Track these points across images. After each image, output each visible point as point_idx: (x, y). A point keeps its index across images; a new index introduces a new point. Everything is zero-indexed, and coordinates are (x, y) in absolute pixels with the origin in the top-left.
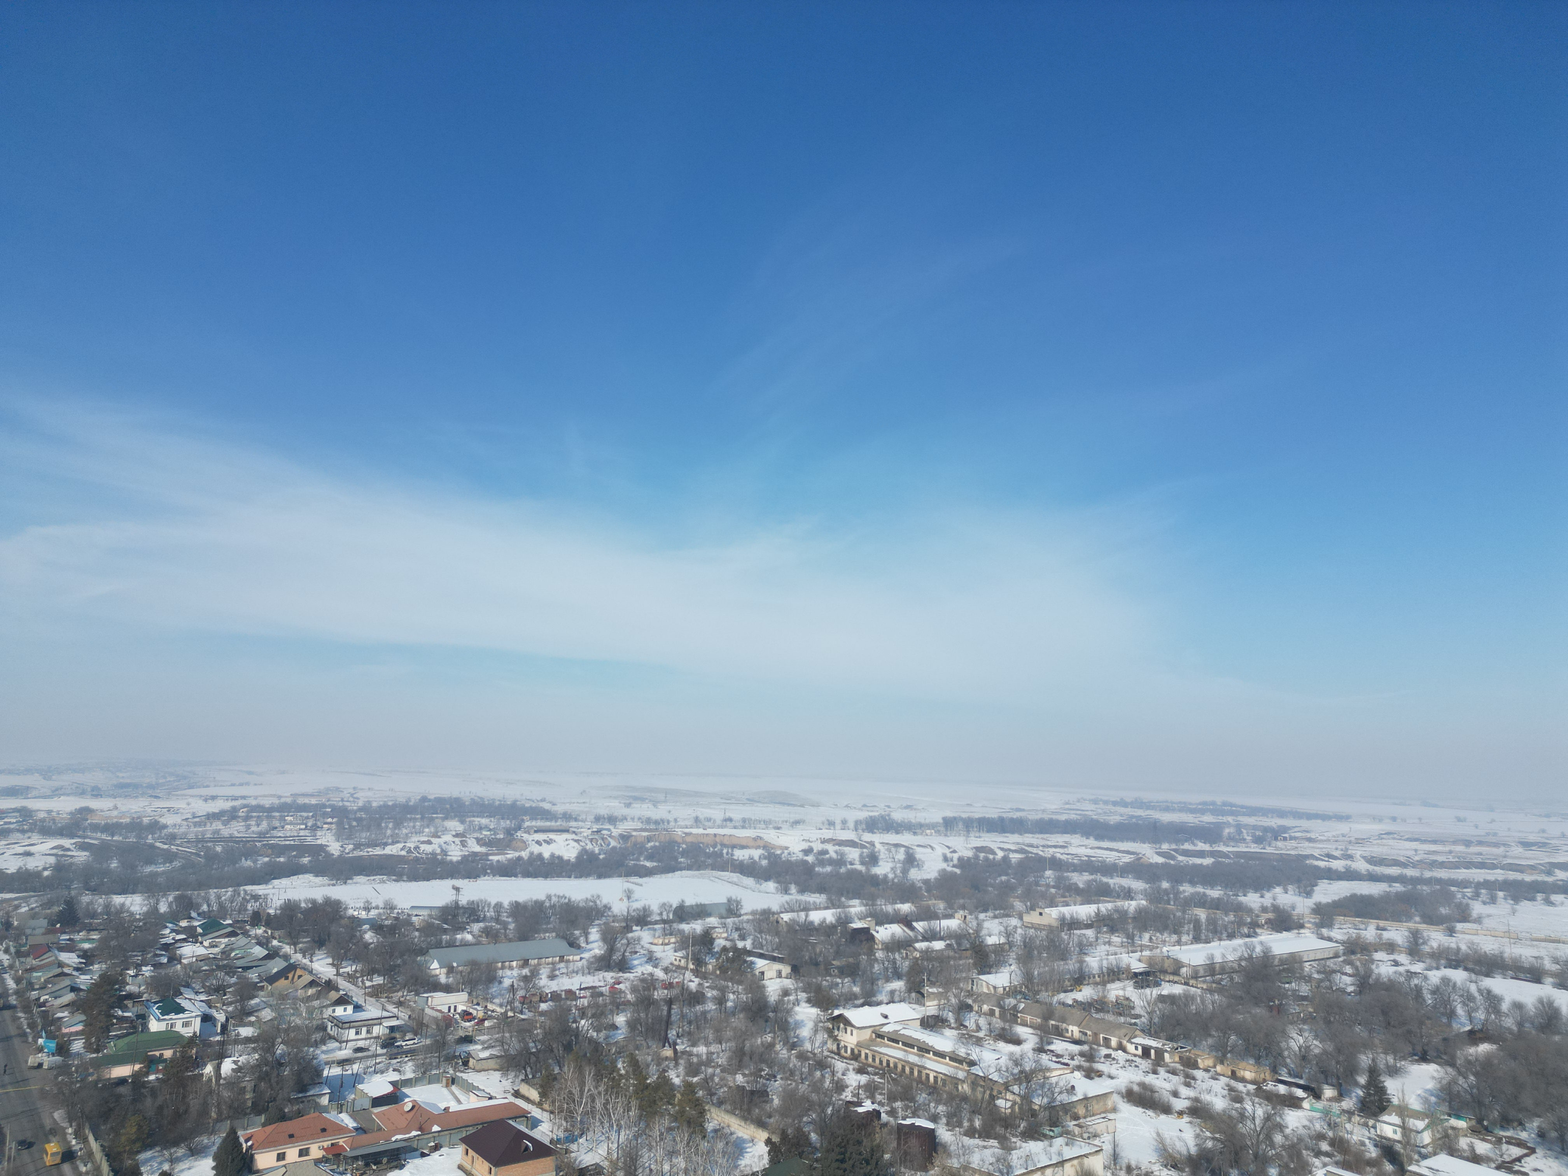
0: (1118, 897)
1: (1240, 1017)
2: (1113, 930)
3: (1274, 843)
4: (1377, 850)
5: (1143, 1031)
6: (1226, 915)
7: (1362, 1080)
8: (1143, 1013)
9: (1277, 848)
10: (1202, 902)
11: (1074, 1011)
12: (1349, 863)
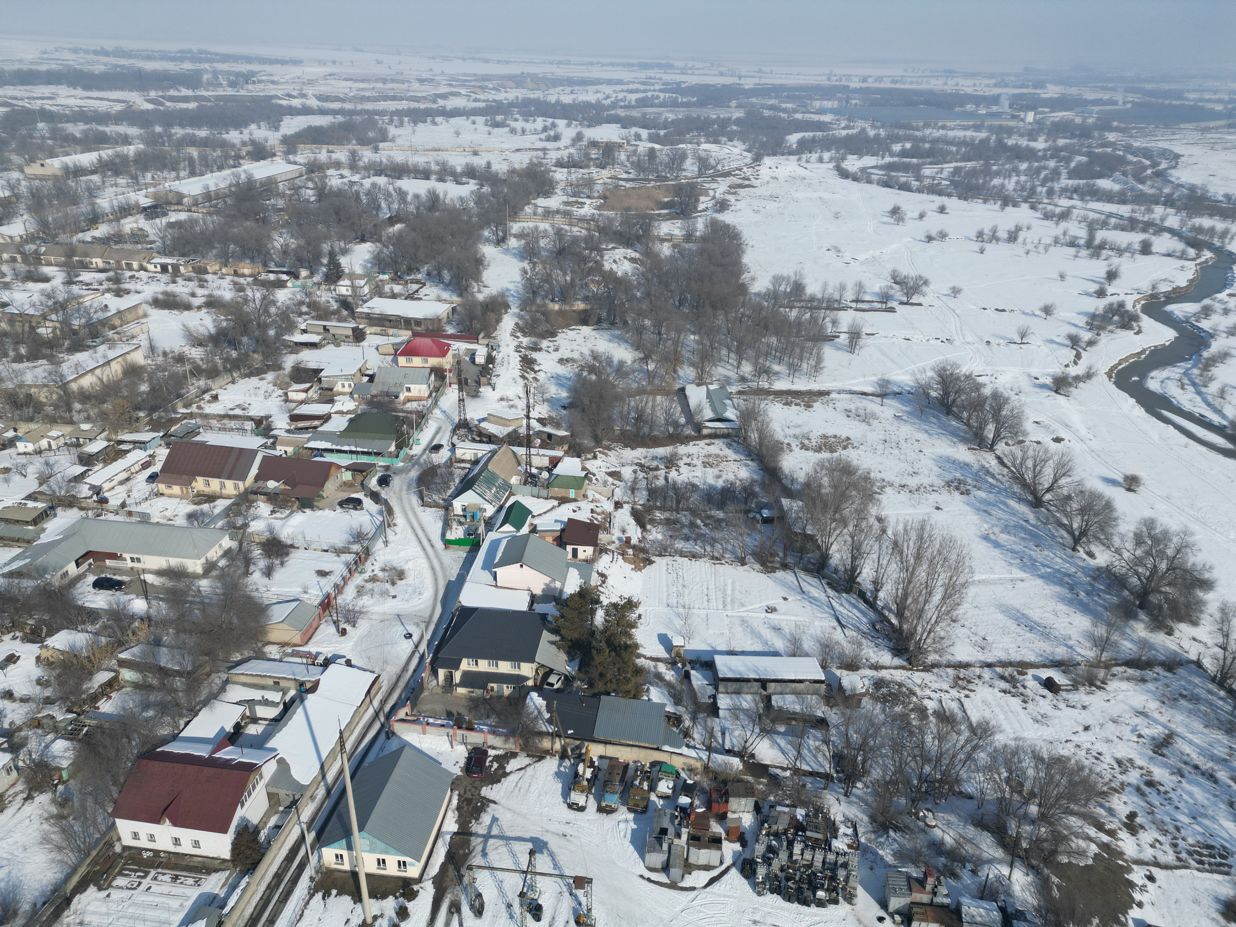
0: (117, 143)
1: (235, 230)
2: (117, 173)
3: (246, 86)
4: (323, 89)
5: (159, 253)
6: (214, 151)
7: (325, 261)
8: (156, 239)
9: (248, 91)
10: (193, 142)
11: (94, 246)
12: (304, 100)
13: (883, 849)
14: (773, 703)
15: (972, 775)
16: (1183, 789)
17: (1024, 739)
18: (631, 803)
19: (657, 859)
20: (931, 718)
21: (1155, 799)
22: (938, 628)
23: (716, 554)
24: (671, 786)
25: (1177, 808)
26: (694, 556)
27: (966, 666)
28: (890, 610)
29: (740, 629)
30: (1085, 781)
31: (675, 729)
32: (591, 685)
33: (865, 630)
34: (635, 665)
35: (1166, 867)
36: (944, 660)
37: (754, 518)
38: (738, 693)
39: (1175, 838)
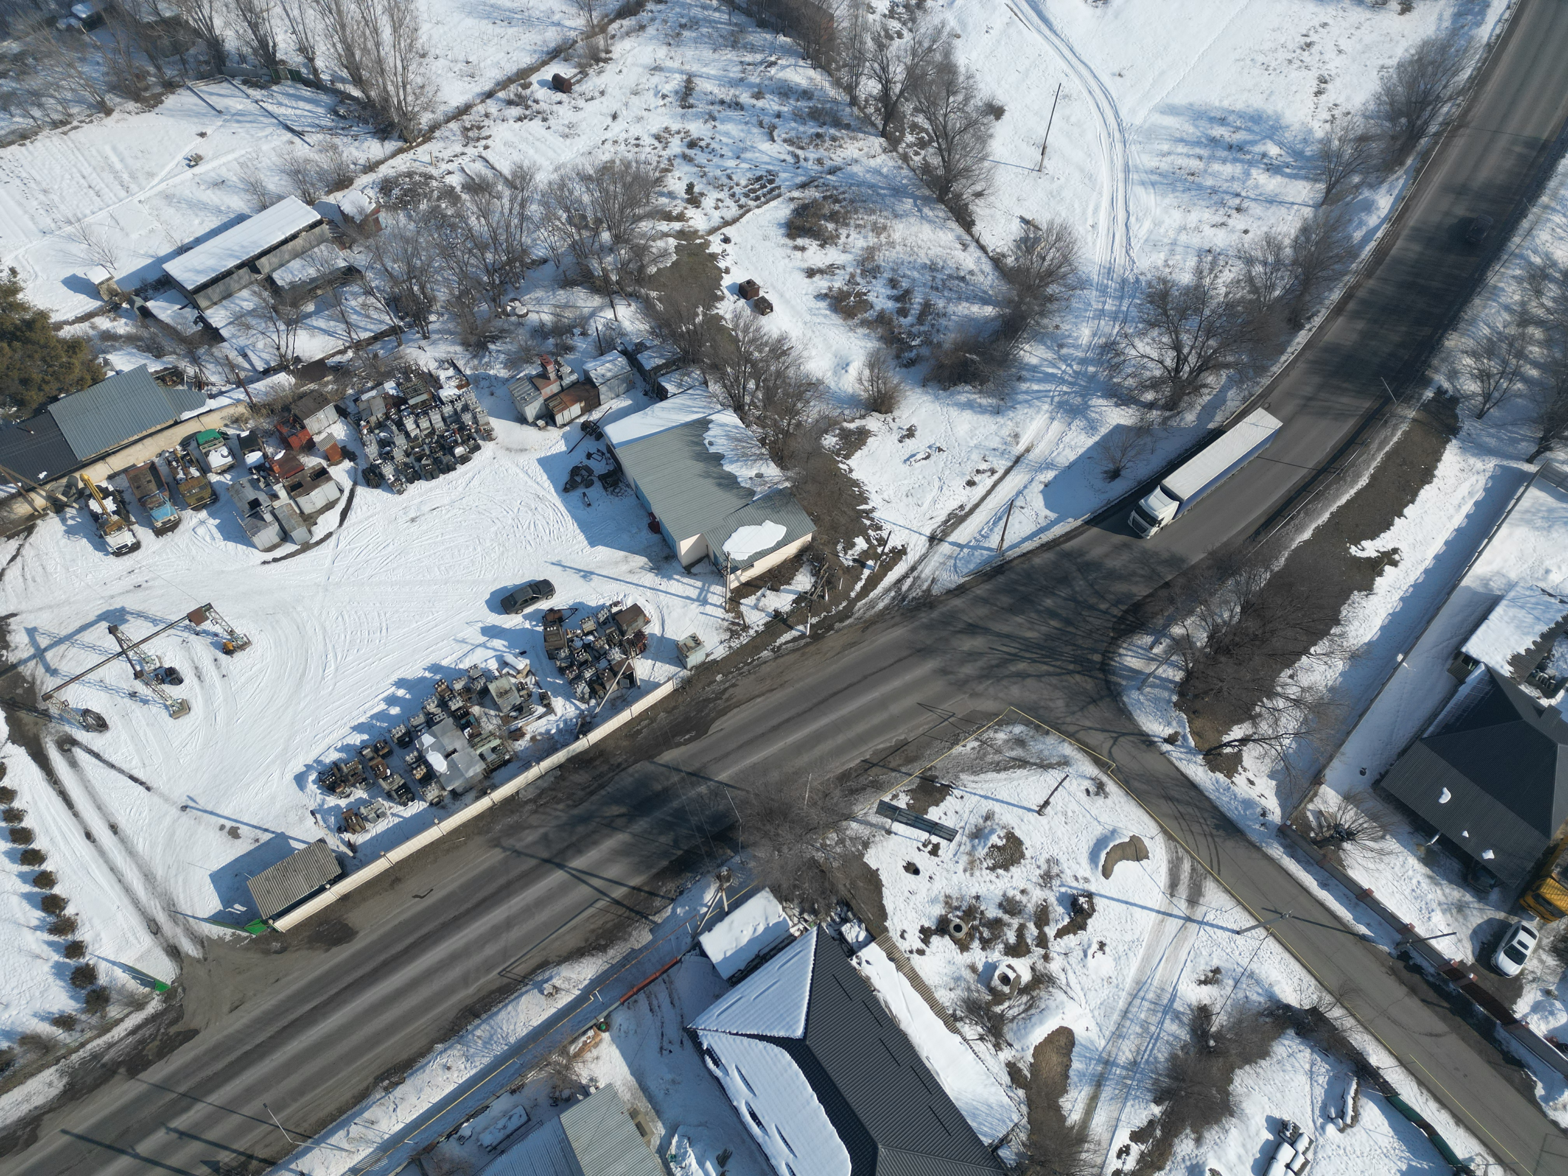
13: (492, 368)
14: (280, 283)
15: (535, 236)
16: (719, 133)
17: (564, 165)
18: (192, 501)
19: (270, 534)
20: (465, 196)
21: (701, 158)
22: (411, 76)
23: (56, 117)
24: (225, 452)
25: (722, 156)
26: (23, 136)
27: (466, 109)
28: (343, 81)
29: (172, 211)
30: (637, 177)
31: (180, 387)
32: (21, 403)
33: (330, 124)
34: (63, 342)
35: (735, 221)
36: (439, 116)
37: (70, 28)
38: (228, 295)
39: (731, 188)
